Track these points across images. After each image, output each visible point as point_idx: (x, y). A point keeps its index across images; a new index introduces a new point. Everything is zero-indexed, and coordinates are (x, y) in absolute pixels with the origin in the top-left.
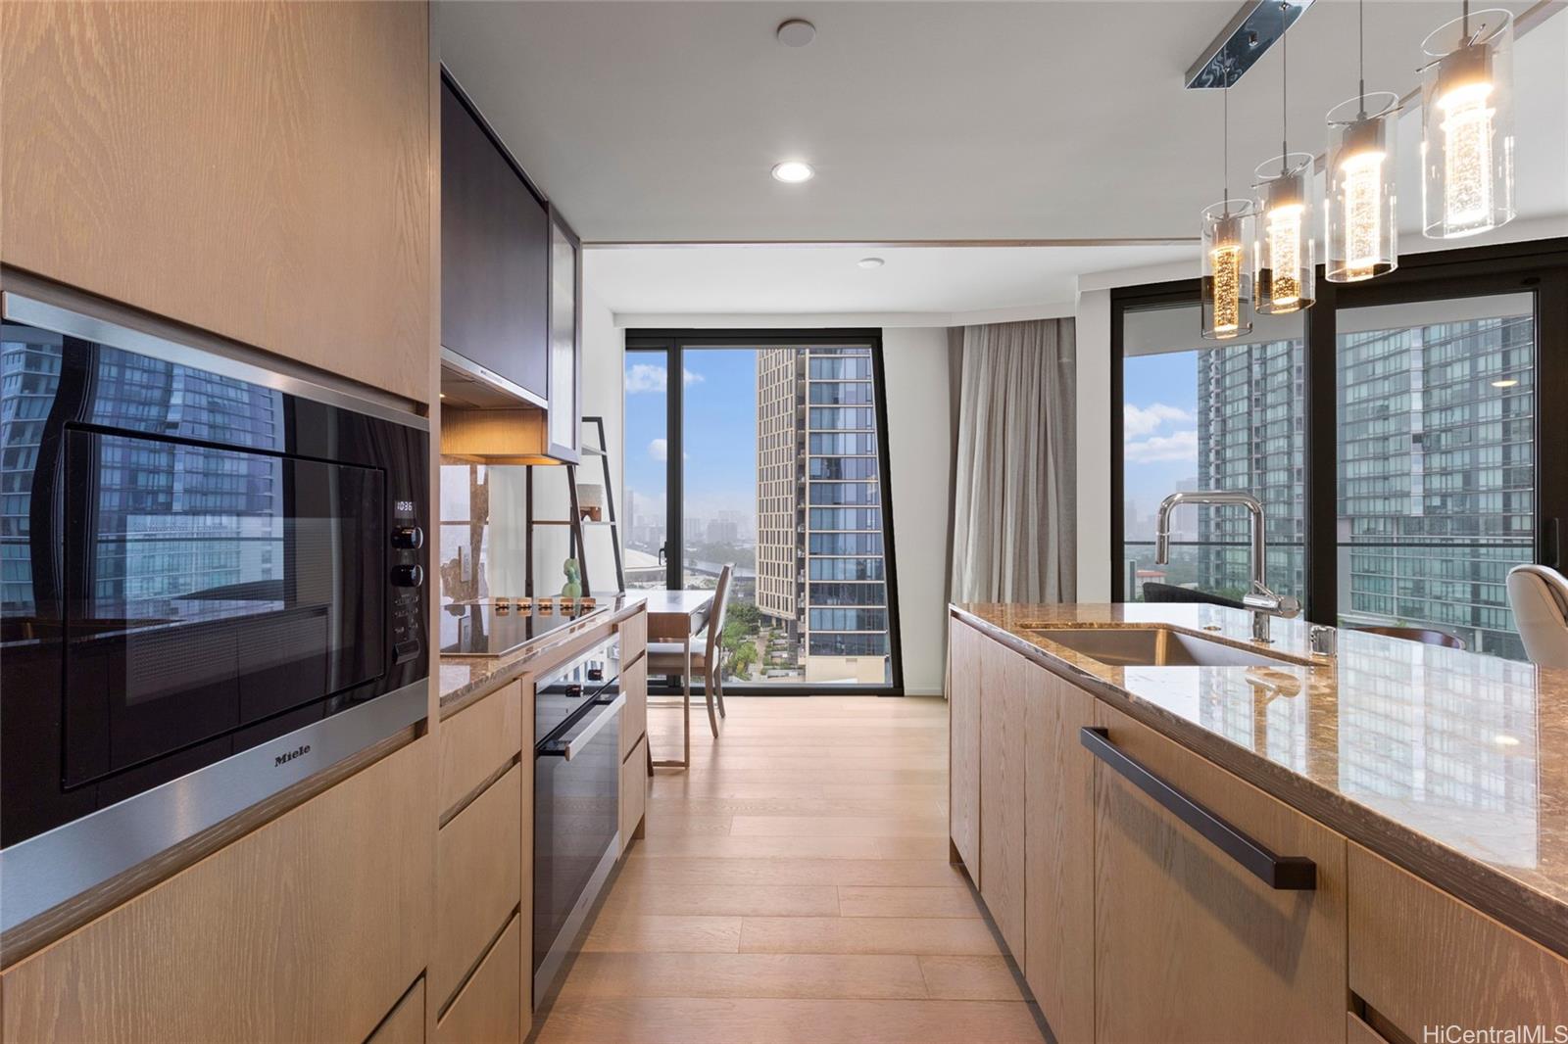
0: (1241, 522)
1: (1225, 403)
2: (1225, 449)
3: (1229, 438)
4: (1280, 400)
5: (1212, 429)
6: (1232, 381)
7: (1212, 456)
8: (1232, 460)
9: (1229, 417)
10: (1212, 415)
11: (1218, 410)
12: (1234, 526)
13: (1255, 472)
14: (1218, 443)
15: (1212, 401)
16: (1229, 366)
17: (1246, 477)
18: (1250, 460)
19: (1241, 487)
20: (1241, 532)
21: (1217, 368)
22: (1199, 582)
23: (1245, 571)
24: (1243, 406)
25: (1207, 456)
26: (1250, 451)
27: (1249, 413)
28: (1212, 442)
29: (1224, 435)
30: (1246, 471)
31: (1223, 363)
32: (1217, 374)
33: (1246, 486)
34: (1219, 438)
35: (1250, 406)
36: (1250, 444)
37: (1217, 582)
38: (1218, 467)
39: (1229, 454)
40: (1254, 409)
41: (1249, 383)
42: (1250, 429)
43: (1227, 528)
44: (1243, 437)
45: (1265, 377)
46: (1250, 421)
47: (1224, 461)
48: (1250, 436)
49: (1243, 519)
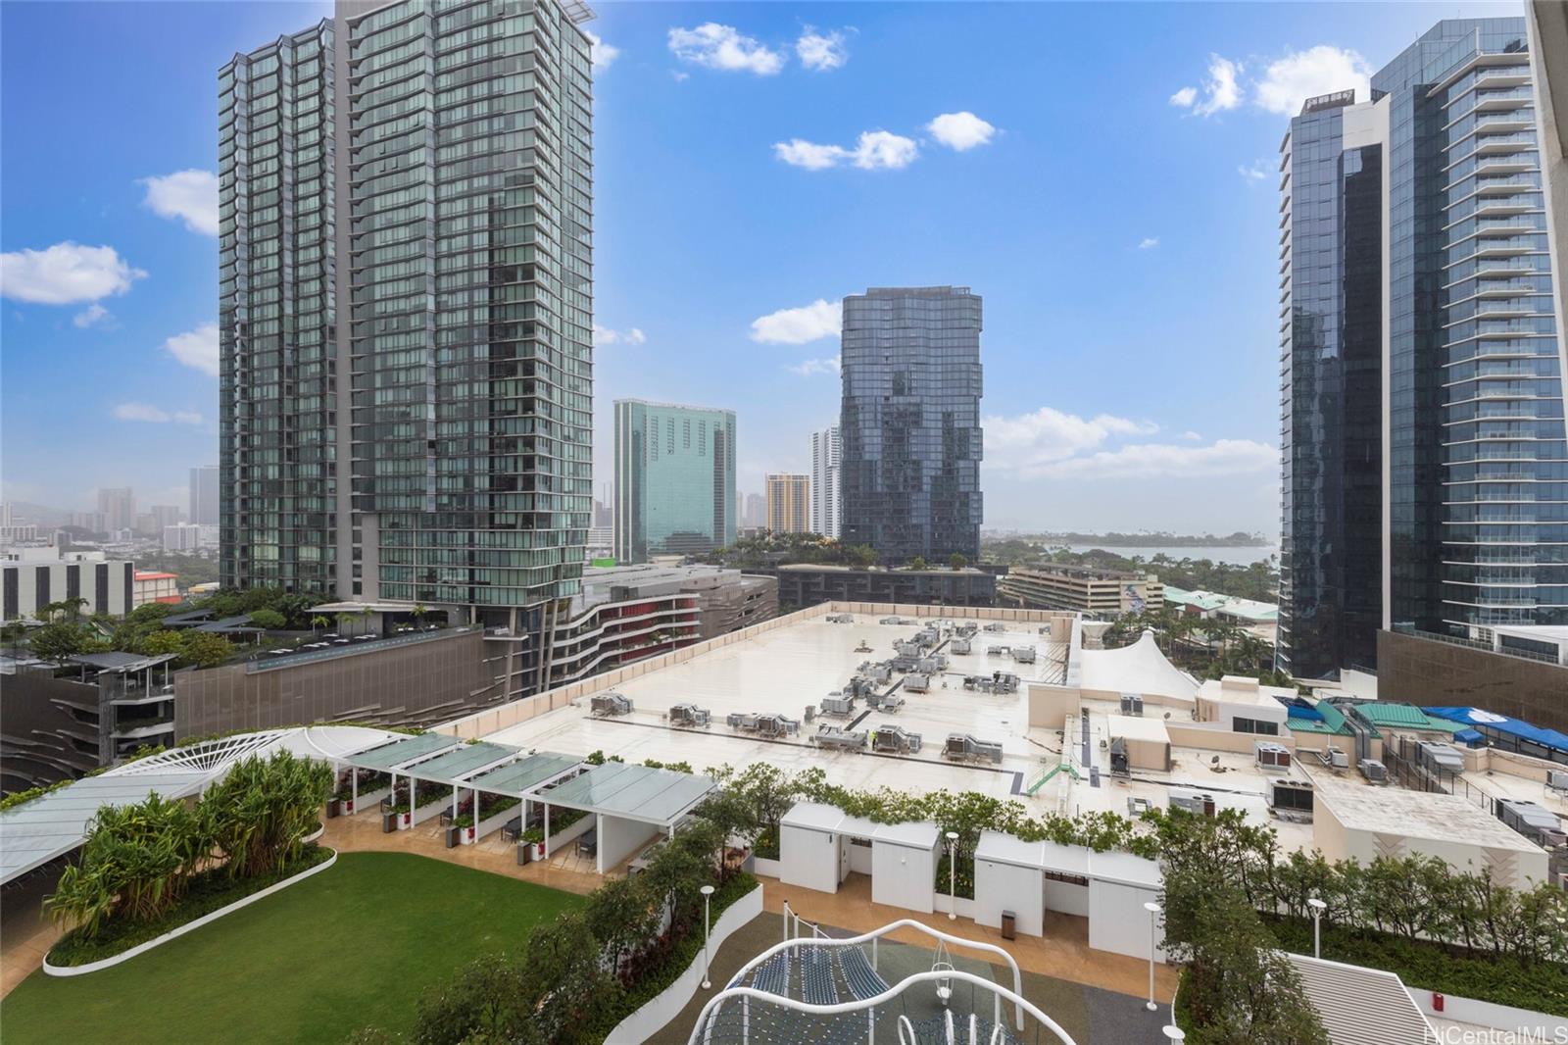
0: (271, 516)
1: (253, 385)
2: (253, 435)
3: (257, 425)
4: (313, 391)
5: (237, 411)
6: (261, 361)
7: (237, 442)
8: (261, 449)
9: (258, 402)
10: (237, 396)
11: (244, 391)
12: (262, 521)
13: (286, 462)
14: (244, 428)
15: (237, 381)
16: (257, 345)
17: (277, 468)
18: (281, 450)
19: (271, 477)
20: (271, 526)
21: (243, 345)
22: (221, 581)
23: (277, 566)
24: (273, 392)
25: (231, 442)
26: (281, 441)
27: (281, 400)
28: (237, 427)
29: (251, 420)
30: (277, 461)
31: (251, 340)
32: (242, 350)
33: (277, 476)
34: (245, 423)
35: (281, 393)
36: (281, 433)
37: (244, 583)
38: (244, 454)
39: (257, 441)
40: (285, 397)
41: (281, 368)
42: (281, 417)
44: (273, 425)
45: (297, 365)
46: (281, 408)
47: (252, 448)
48: (281, 424)
49: (274, 513)
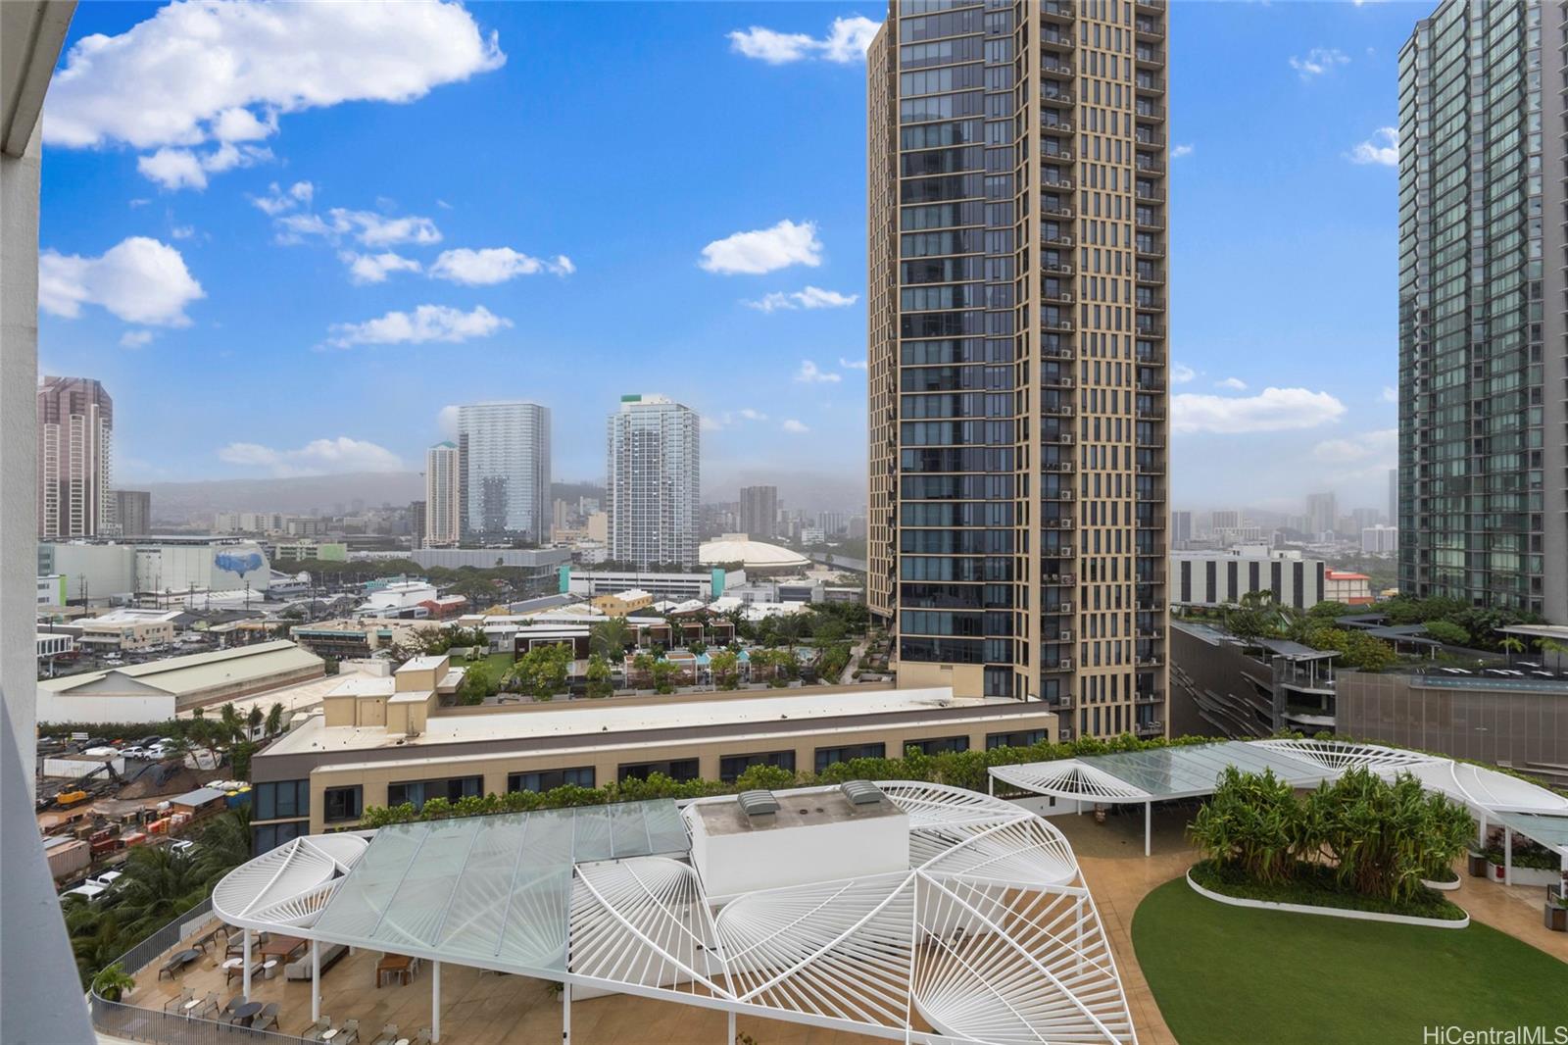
0: (1456, 518)
1: (1434, 375)
2: (1434, 429)
3: (1439, 417)
4: (1510, 367)
5: (1417, 406)
6: (1444, 347)
7: (1417, 439)
8: (1444, 443)
9: (1441, 391)
10: (1417, 390)
11: (1424, 382)
12: (1445, 523)
13: (1473, 455)
14: (1424, 422)
15: (1417, 373)
16: (1439, 330)
17: (1463, 463)
18: (1468, 442)
19: (1455, 474)
20: (1455, 528)
21: (1423, 333)
22: (1400, 587)
23: (1462, 575)
24: (1459, 378)
25: (1411, 439)
26: (1468, 431)
27: (1467, 385)
28: (1417, 422)
29: (1432, 413)
30: (1463, 454)
31: (1433, 326)
32: (1423, 340)
33: (1462, 472)
34: (1426, 417)
35: (1468, 377)
36: (1468, 423)
37: (1424, 588)
38: (1424, 451)
39: (1439, 435)
40: (1473, 380)
41: (1467, 348)
42: (1468, 404)
43: (1438, 525)
44: (1458, 415)
45: (1489, 340)
46: (1468, 394)
47: (1434, 444)
48: (1468, 413)
49: (1459, 514)
